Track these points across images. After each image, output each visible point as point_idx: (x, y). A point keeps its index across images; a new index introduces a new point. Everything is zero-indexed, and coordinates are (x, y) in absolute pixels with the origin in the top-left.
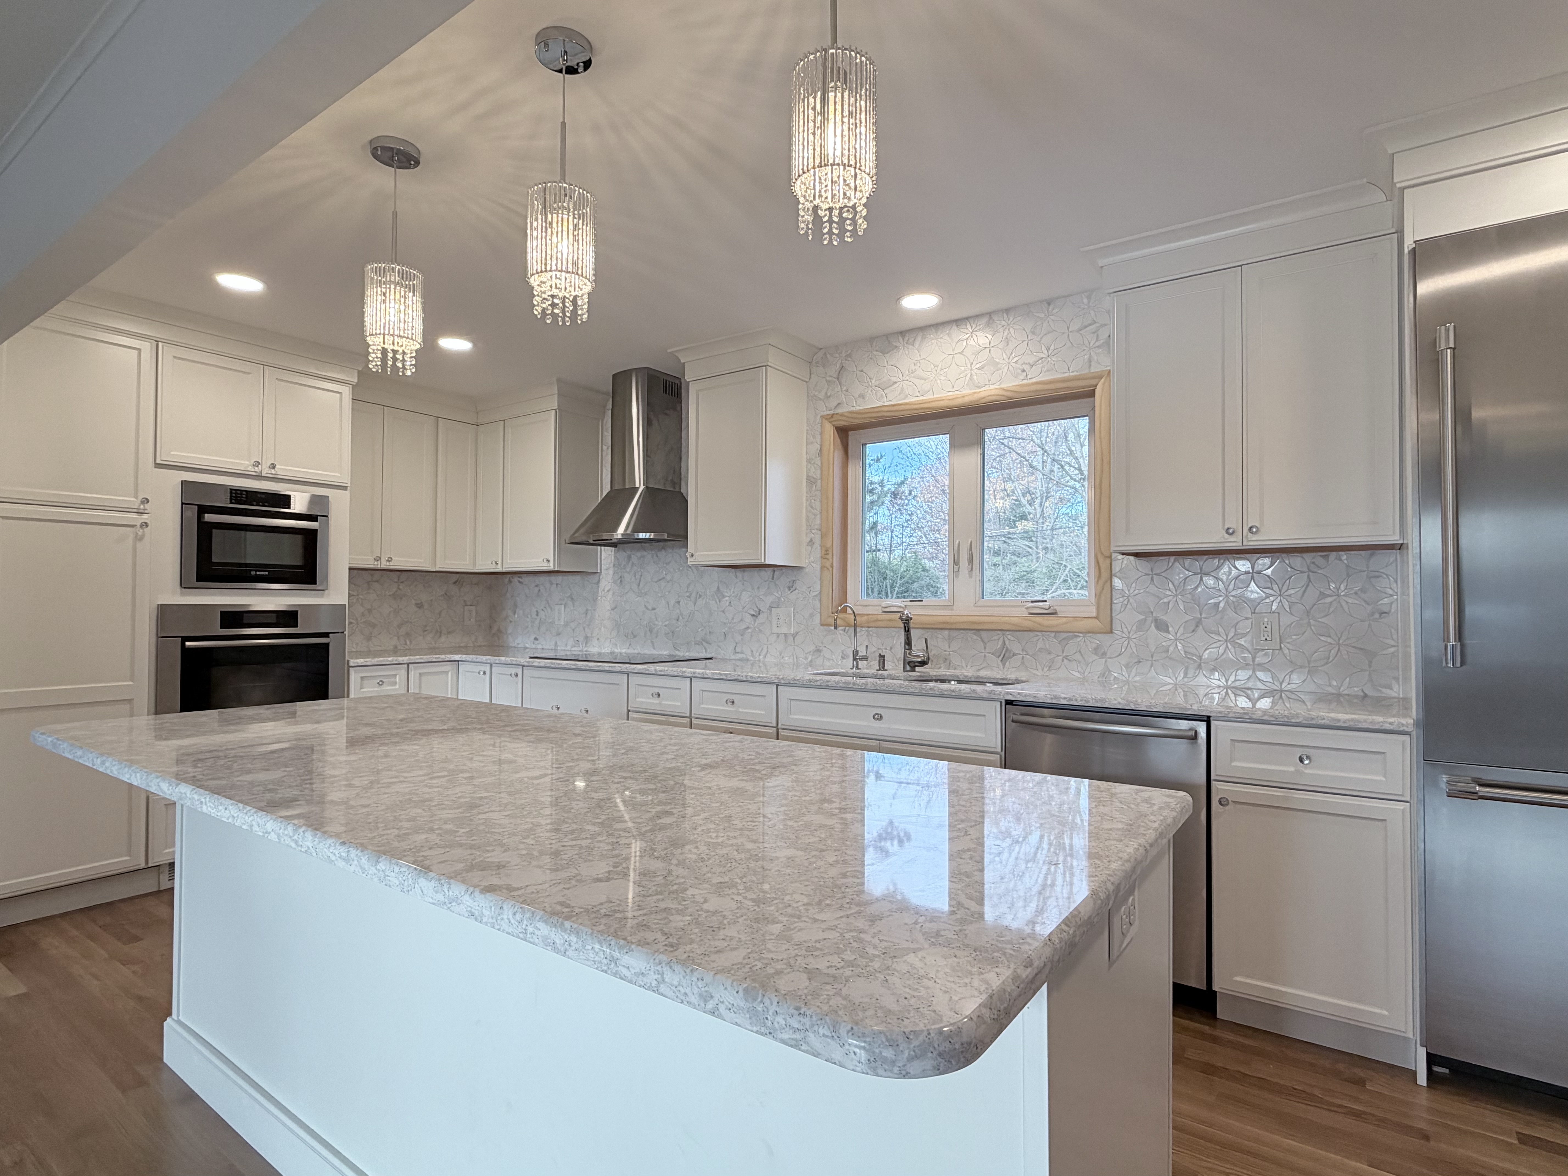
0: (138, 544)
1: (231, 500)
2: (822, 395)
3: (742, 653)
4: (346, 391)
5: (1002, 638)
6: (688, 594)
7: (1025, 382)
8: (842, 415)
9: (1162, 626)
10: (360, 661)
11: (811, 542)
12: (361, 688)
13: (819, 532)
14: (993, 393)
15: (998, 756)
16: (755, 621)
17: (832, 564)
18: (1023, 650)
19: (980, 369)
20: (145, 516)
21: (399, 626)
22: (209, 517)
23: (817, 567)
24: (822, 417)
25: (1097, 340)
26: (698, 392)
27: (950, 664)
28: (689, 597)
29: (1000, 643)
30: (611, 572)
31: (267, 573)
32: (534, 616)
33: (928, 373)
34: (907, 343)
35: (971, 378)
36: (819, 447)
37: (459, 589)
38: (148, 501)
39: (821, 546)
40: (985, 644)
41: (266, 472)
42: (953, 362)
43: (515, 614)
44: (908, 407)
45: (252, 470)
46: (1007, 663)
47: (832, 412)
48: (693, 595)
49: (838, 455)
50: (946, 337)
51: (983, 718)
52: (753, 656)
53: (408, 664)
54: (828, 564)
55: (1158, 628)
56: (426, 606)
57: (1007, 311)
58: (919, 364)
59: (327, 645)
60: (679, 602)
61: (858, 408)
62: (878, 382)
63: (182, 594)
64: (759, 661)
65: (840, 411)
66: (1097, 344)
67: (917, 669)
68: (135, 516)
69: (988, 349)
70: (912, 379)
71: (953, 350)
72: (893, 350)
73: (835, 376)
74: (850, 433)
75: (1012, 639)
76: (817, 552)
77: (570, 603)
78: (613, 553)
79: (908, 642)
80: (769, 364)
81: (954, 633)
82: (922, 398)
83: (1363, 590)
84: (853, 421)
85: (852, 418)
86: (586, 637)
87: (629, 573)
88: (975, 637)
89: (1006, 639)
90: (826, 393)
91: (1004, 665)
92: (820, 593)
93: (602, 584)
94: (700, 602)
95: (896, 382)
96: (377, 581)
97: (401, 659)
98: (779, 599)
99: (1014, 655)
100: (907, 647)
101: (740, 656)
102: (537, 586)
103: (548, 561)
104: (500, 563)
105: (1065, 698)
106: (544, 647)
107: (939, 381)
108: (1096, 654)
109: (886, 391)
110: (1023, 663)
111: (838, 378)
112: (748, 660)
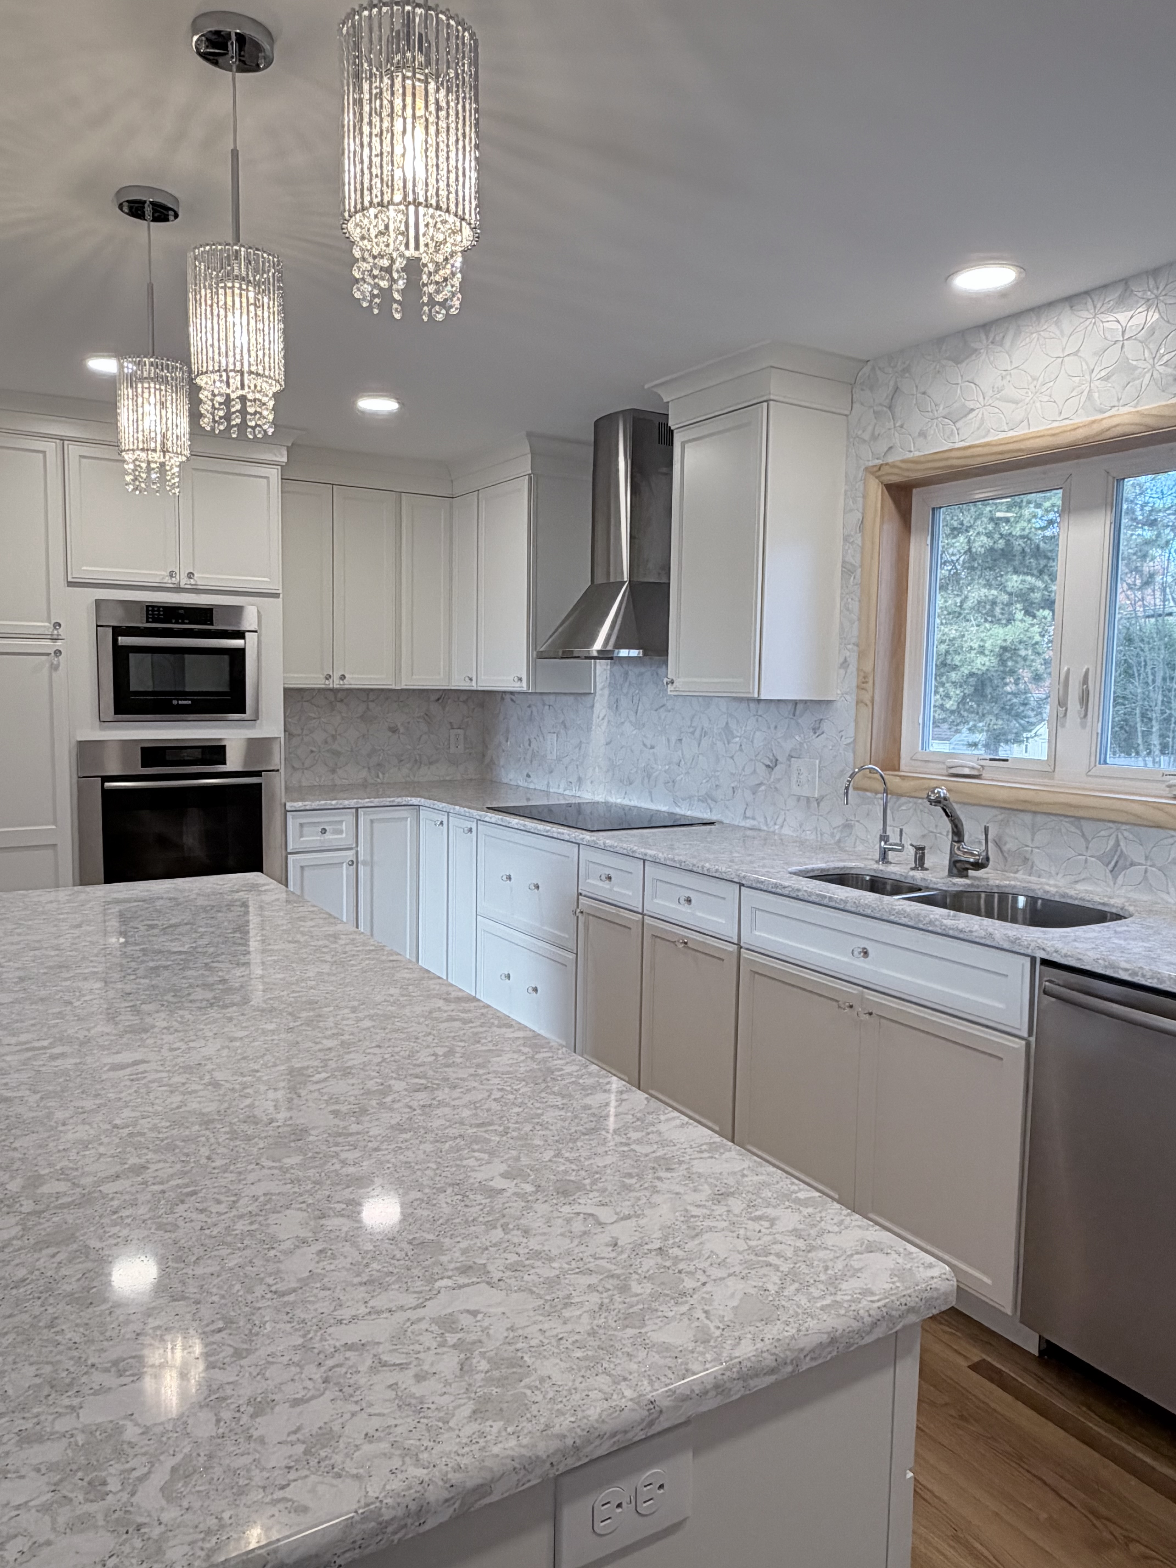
0: (54, 674)
1: (147, 618)
2: (866, 436)
3: (754, 818)
4: (274, 474)
5: (1114, 836)
6: (692, 730)
8: (893, 466)
10: (299, 805)
11: (845, 664)
12: (301, 836)
13: (855, 648)
14: (1126, 419)
15: (1024, 1042)
16: (770, 773)
17: (873, 697)
18: (1147, 858)
19: (1106, 378)
20: (59, 643)
22: (123, 640)
23: (850, 700)
24: (866, 469)
26: (683, 444)
27: (1032, 867)
28: (693, 733)
29: (1112, 843)
30: (606, 692)
31: (189, 702)
32: (527, 744)
33: (1023, 392)
34: (992, 343)
35: (1089, 397)
36: (860, 516)
37: (444, 708)
38: (60, 625)
39: (858, 670)
40: (1087, 841)
41: (184, 582)
42: (1063, 371)
43: (507, 741)
44: (986, 450)
45: (168, 582)
46: (1121, 877)
47: (881, 462)
48: (697, 734)
49: (890, 529)
50: (1053, 328)
52: (767, 824)
53: (357, 809)
54: (867, 697)
56: (402, 730)
57: (1155, 273)
58: (1008, 378)
59: (260, 784)
60: (680, 740)
61: (917, 454)
62: (947, 410)
63: (102, 729)
64: (774, 832)
65: (890, 459)
67: (969, 873)
68: (49, 643)
69: (1120, 344)
70: (997, 403)
71: (1064, 349)
72: (971, 355)
73: (887, 403)
74: (914, 491)
75: (1131, 837)
76: (852, 680)
77: (563, 732)
79: (958, 833)
80: (772, 397)
81: (1040, 819)
82: (1011, 434)
84: (906, 474)
85: (908, 470)
86: (580, 779)
87: (626, 695)
88: (1073, 829)
89: (1120, 836)
90: (873, 432)
92: (852, 738)
93: (597, 708)
94: (705, 742)
95: (972, 410)
97: (346, 803)
98: (801, 744)
99: (1132, 864)
100: (956, 839)
101: (749, 823)
102: (529, 706)
103: (520, 679)
104: (474, 678)
106: (538, 787)
107: (1038, 404)
109: (958, 425)
110: (1145, 878)
111: (890, 407)
112: (760, 830)
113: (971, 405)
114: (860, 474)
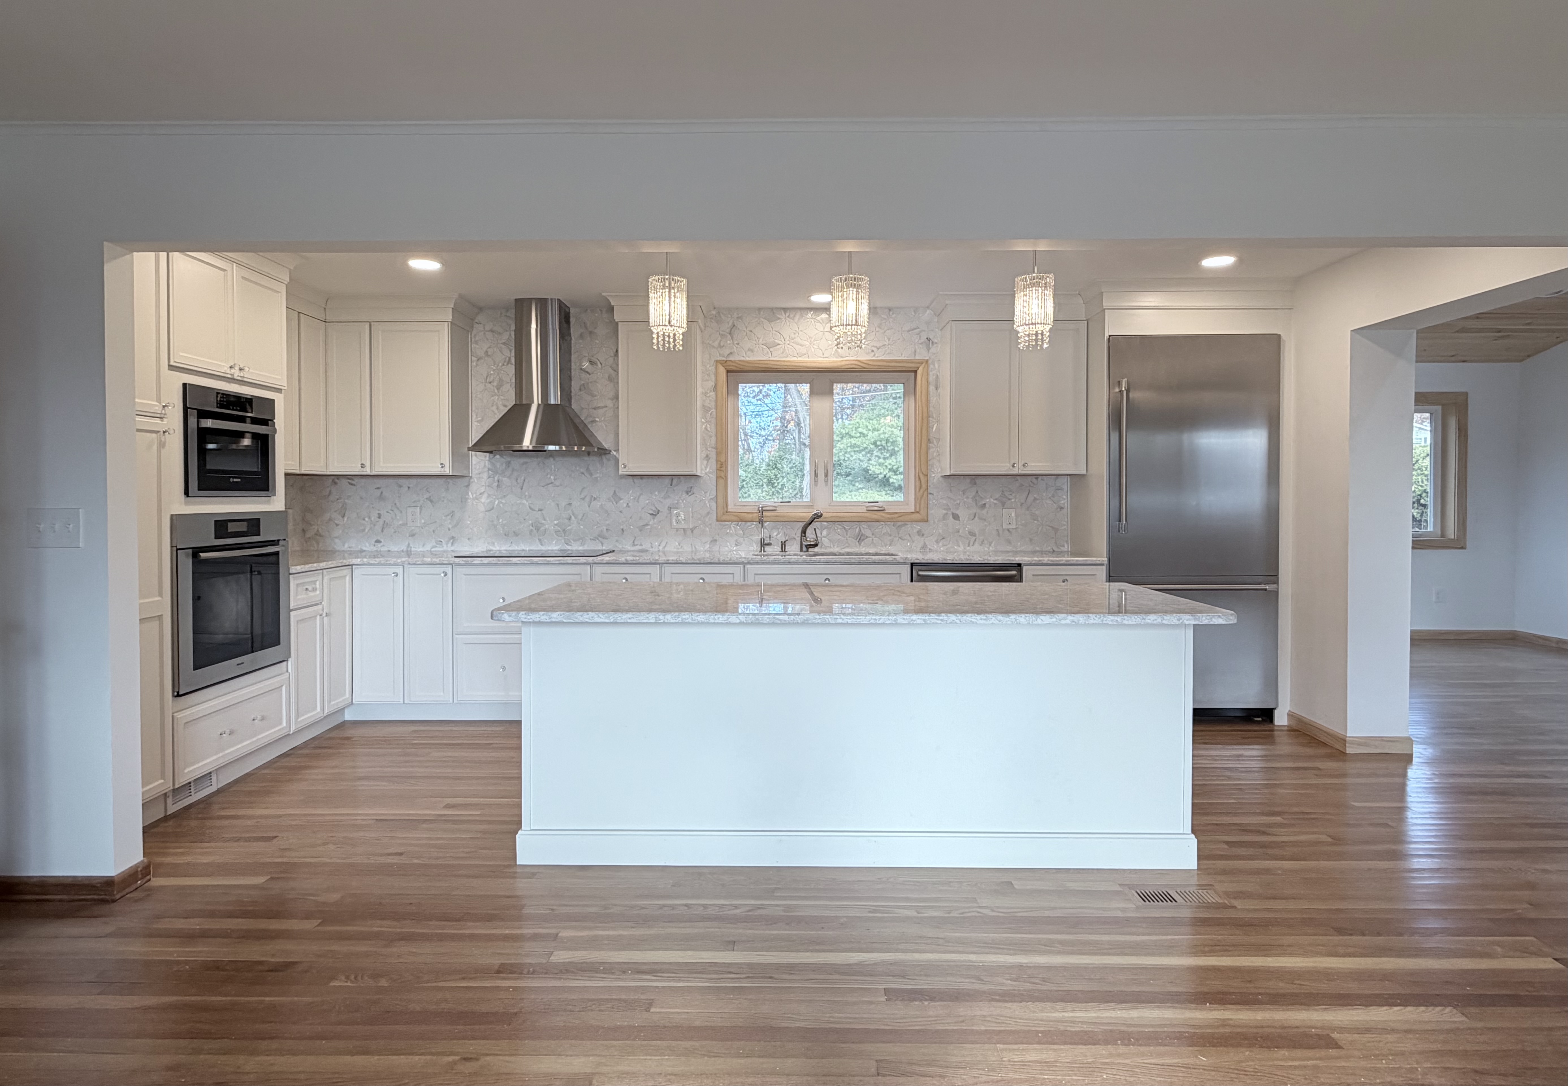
0: (162, 451)
1: (218, 404)
2: (716, 344)
3: (641, 545)
4: (284, 291)
5: (857, 527)
8: (734, 362)
9: (956, 517)
10: (294, 569)
11: (707, 457)
12: (297, 595)
13: (714, 450)
16: (654, 519)
18: (872, 534)
20: (165, 422)
22: (204, 422)
23: (713, 477)
24: (717, 361)
25: (920, 339)
26: (628, 332)
27: (822, 546)
30: (485, 476)
31: (239, 480)
33: (805, 342)
34: (788, 317)
38: (166, 406)
39: (717, 461)
40: (847, 531)
41: (237, 374)
42: (823, 338)
44: (787, 363)
45: (229, 372)
47: (724, 358)
48: (588, 499)
49: (725, 386)
50: (819, 319)
53: (324, 570)
54: (723, 475)
58: (797, 334)
59: (279, 552)
60: (570, 504)
61: (747, 358)
62: (764, 342)
63: (186, 504)
65: (731, 358)
66: (920, 342)
67: (810, 550)
68: (160, 421)
70: (792, 344)
73: (728, 331)
74: (733, 374)
75: (862, 526)
76: (713, 465)
79: (804, 532)
83: (1053, 496)
84: (744, 366)
85: (741, 365)
87: (508, 477)
90: (719, 344)
91: (860, 544)
92: (717, 496)
93: (474, 487)
98: (678, 501)
99: (867, 537)
100: (803, 535)
101: (639, 548)
103: (442, 466)
104: (368, 465)
107: (812, 349)
108: (919, 535)
109: (771, 349)
111: (730, 334)
113: (779, 342)
114: (712, 362)
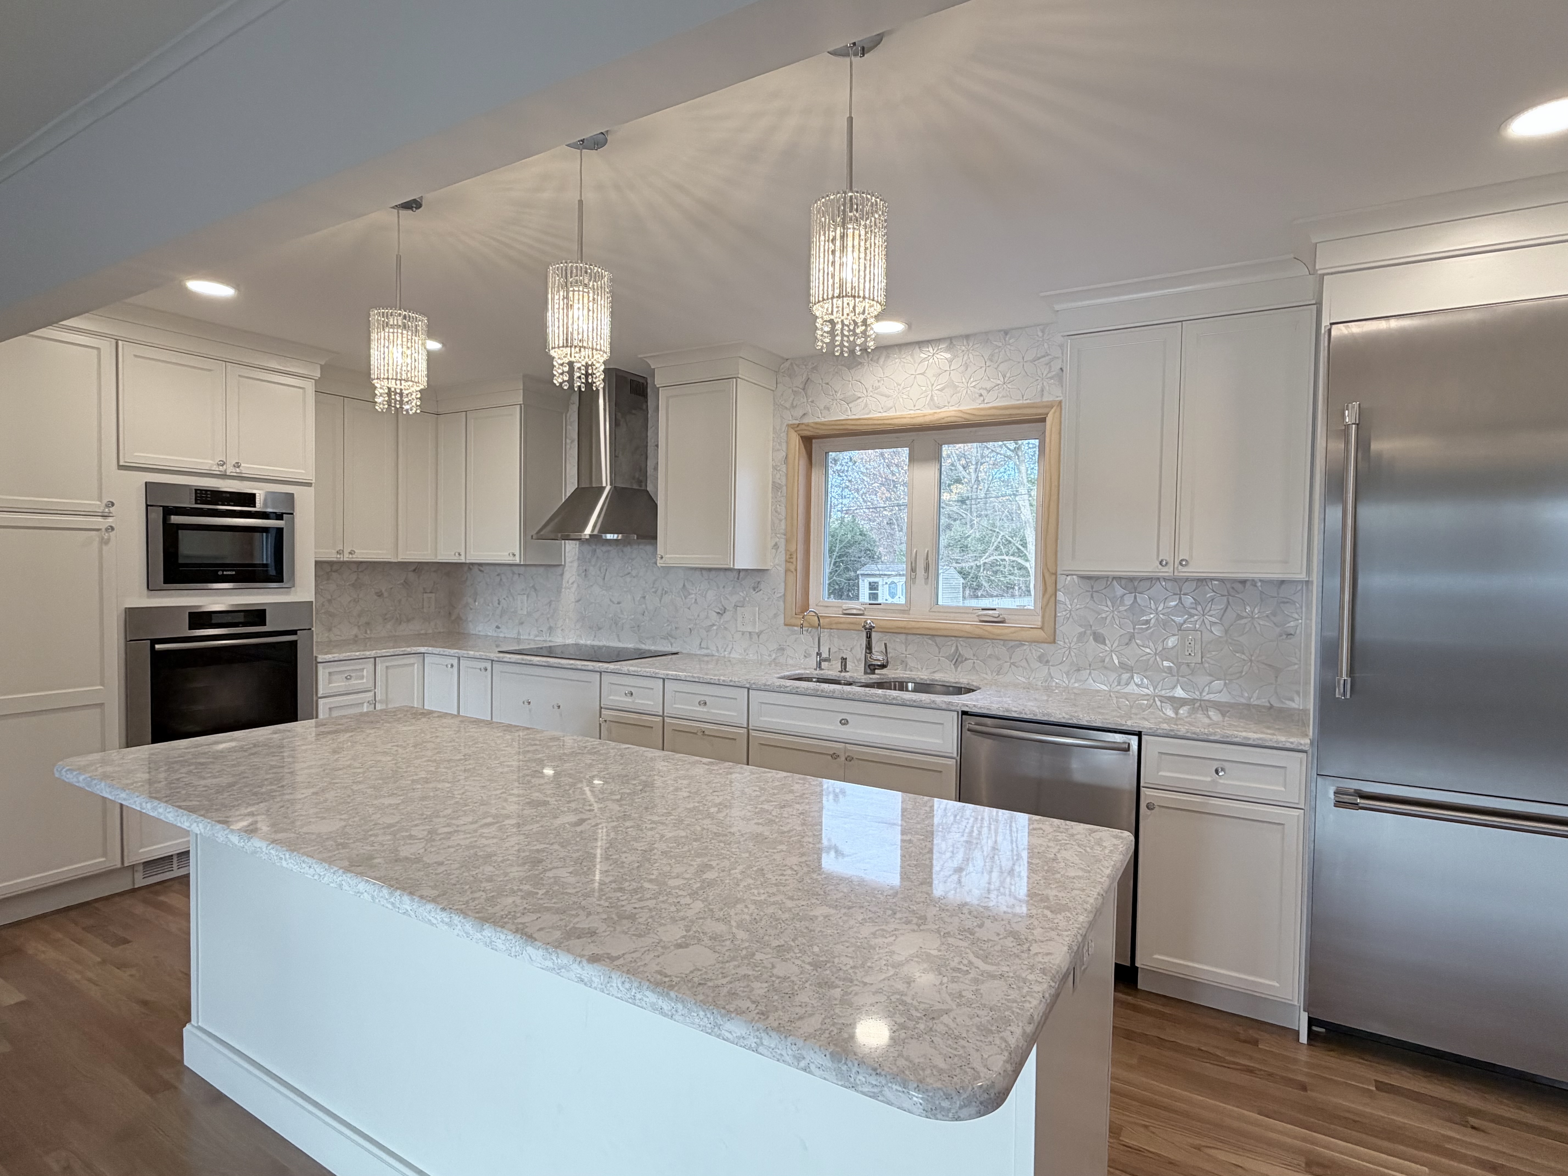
0: (104, 547)
1: (196, 500)
2: (788, 405)
3: (707, 648)
4: (310, 386)
5: (955, 645)
6: (654, 590)
7: (982, 406)
8: (807, 425)
9: (1099, 639)
10: (329, 657)
11: (776, 546)
12: (330, 683)
13: (783, 537)
14: (953, 414)
15: (955, 760)
16: (720, 618)
17: (796, 567)
18: (974, 655)
19: (941, 390)
20: (110, 520)
21: (359, 616)
22: (175, 519)
23: (782, 570)
24: (788, 425)
25: (1049, 372)
26: (668, 398)
27: (906, 666)
28: (655, 592)
29: (953, 649)
30: (576, 564)
31: (234, 573)
32: (496, 604)
33: (891, 391)
34: (871, 360)
35: (932, 399)
36: (784, 454)
37: (419, 577)
38: (113, 504)
40: (940, 649)
41: (230, 470)
42: (915, 383)
43: (475, 601)
44: (870, 422)
45: (216, 469)
46: (962, 668)
47: (797, 422)
48: (659, 592)
49: (803, 462)
50: (909, 358)
51: (940, 726)
52: (718, 650)
53: (375, 658)
54: (792, 568)
55: (1096, 640)
56: (386, 594)
57: (967, 337)
58: (882, 382)
59: (296, 641)
60: (644, 597)
61: (823, 420)
62: (842, 396)
63: (148, 597)
64: (724, 657)
65: (805, 421)
66: (1049, 375)
67: (877, 671)
68: (100, 519)
69: (948, 372)
70: (875, 396)
71: (916, 371)
72: (857, 366)
73: (801, 386)
74: (814, 441)
75: (964, 644)
76: (782, 556)
77: (533, 593)
78: (578, 546)
79: (869, 647)
80: (740, 376)
81: (910, 637)
82: (885, 414)
83: (1274, 614)
84: (817, 431)
85: (817, 428)
86: (550, 628)
87: (594, 566)
88: (930, 642)
89: (959, 645)
90: (792, 403)
91: (956, 668)
92: (784, 595)
93: (567, 575)
94: (667, 599)
95: (860, 398)
96: (336, 571)
97: (368, 653)
98: (745, 599)
99: (966, 659)
100: (868, 651)
101: (705, 652)
102: (498, 575)
103: (514, 555)
104: (463, 554)
105: (1016, 711)
106: (507, 636)
107: (901, 400)
108: (1040, 662)
109: (850, 405)
110: (974, 667)
112: (713, 656)
113: (858, 394)
114: (784, 428)
